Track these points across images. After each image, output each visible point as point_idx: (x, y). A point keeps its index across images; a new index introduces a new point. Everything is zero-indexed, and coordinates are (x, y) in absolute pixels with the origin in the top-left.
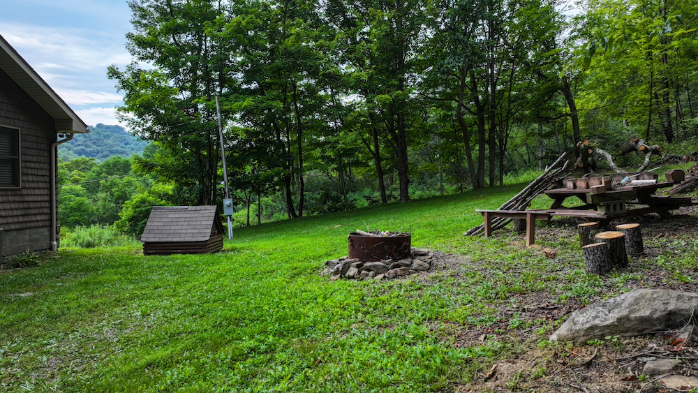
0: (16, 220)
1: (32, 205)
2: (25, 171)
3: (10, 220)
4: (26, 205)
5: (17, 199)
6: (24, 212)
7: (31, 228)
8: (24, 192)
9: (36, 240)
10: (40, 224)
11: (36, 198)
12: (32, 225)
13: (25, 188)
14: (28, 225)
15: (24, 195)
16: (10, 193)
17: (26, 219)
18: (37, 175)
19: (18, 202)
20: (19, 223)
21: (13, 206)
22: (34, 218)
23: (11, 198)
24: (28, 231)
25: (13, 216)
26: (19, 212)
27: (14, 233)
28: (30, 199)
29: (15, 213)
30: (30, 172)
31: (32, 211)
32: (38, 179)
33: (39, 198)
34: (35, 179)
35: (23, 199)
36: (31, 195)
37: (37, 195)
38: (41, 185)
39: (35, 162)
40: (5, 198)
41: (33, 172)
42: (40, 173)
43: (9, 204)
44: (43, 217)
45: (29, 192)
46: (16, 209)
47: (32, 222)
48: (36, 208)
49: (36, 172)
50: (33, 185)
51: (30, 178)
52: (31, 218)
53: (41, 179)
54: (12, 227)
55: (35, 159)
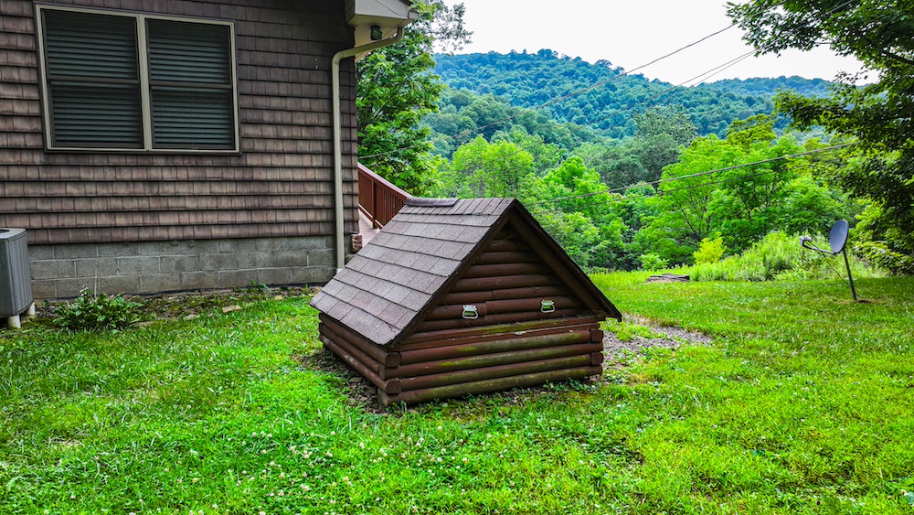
0: (227, 218)
1: (275, 189)
2: (251, 115)
3: (211, 218)
4: (255, 188)
5: (238, 174)
6: (250, 203)
7: (273, 237)
8: (251, 160)
9: (290, 263)
10: (302, 229)
11: (288, 175)
12: (276, 230)
13: (254, 152)
14: (266, 230)
15: (252, 167)
16: (209, 162)
17: (257, 218)
18: (291, 125)
19: (236, 181)
20: (234, 224)
21: (217, 189)
22: (280, 217)
23: (210, 174)
24: (265, 243)
25: (218, 210)
26: (237, 203)
27: (227, 246)
28: (270, 175)
29: (225, 203)
30: (267, 117)
31: (276, 202)
32: (295, 132)
33: (299, 175)
34: (285, 133)
35: (247, 176)
36: (272, 167)
37: (292, 168)
38: (302, 146)
39: (285, 97)
40: (193, 174)
41: (279, 117)
42: (300, 119)
43: (208, 185)
44: (311, 215)
45: (267, 161)
46: (230, 196)
47: (278, 223)
48: (289, 195)
49: (287, 118)
50: (280, 147)
51: (270, 131)
52: (272, 217)
53: (305, 133)
54: (216, 232)
55: (283, 89)
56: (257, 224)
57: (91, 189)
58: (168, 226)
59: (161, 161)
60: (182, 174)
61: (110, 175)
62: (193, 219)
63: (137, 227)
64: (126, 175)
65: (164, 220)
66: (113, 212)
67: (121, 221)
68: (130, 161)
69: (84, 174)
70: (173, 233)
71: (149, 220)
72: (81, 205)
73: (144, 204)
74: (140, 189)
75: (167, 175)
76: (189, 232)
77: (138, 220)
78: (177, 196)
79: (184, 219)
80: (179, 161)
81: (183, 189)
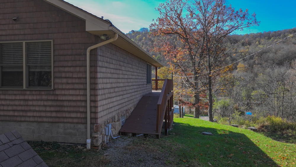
0: (49, 114)
1: (65, 104)
2: (58, 75)
3: (43, 114)
4: (58, 103)
5: (52, 98)
6: (57, 109)
8: (57, 92)
9: (71, 134)
10: (75, 120)
11: (70, 98)
12: (65, 120)
13: (58, 89)
14: (62, 120)
15: (58, 95)
16: (43, 93)
17: (59, 115)
18: (72, 78)
19: (52, 100)
20: (51, 117)
21: (46, 103)
22: (67, 115)
23: (44, 97)
24: (62, 125)
25: (46, 111)
26: (52, 109)
29: (48, 109)
30: (63, 75)
31: (66, 109)
32: (74, 81)
33: (74, 98)
34: (70, 81)
35: (56, 98)
36: (65, 95)
37: (72, 95)
38: (76, 86)
39: (70, 67)
40: (38, 97)
41: (68, 75)
42: (75, 76)
43: (43, 101)
44: (79, 115)
45: (63, 92)
46: (50, 106)
47: (66, 118)
48: (71, 106)
49: (70, 75)
50: (68, 87)
51: (64, 80)
52: (64, 115)
53: (77, 81)
54: (45, 120)
55: (69, 64)
56: (59, 117)
57: (8, 102)
58: (30, 117)
59: (28, 93)
60: (35, 98)
61: (13, 97)
62: (38, 114)
63: (21, 116)
64: (18, 97)
65: (29, 114)
66: (14, 111)
67: (16, 114)
68: (19, 92)
69: (7, 97)
70: (32, 119)
71: (24, 114)
72: (5, 108)
73: (23, 108)
74: (22, 103)
75: (30, 98)
76: (36, 119)
77: (21, 114)
78: (33, 106)
79: (35, 114)
80: (34, 93)
81: (35, 103)
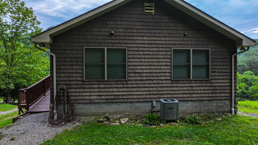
0: (207, 95)
1: (218, 88)
2: (213, 70)
3: (203, 95)
4: (213, 88)
5: (210, 85)
6: (212, 91)
7: (217, 100)
8: (213, 81)
9: (220, 106)
10: (223, 98)
11: (221, 84)
12: (218, 98)
13: (213, 79)
14: (215, 98)
15: (213, 83)
16: (203, 82)
17: (213, 95)
18: (222, 72)
19: (209, 86)
20: (208, 97)
21: (205, 88)
22: (219, 95)
23: (204, 84)
24: (215, 101)
25: (205, 93)
26: (209, 92)
27: (206, 102)
28: (217, 85)
29: (207, 92)
30: (216, 70)
31: (218, 91)
32: (223, 74)
33: (223, 85)
34: (220, 74)
35: (212, 85)
36: (217, 83)
37: (222, 83)
38: (224, 77)
39: (221, 66)
40: (200, 85)
41: (219, 70)
42: (224, 71)
43: (203, 87)
44: (226, 95)
45: (216, 81)
46: (208, 90)
47: (218, 97)
48: (221, 90)
49: (221, 71)
50: (219, 78)
51: (217, 74)
52: (217, 95)
53: (225, 74)
54: (204, 99)
55: (220, 64)
56: (213, 97)
57: (179, 88)
58: (194, 97)
59: (193, 82)
60: (198, 85)
61: (183, 85)
62: (200, 95)
63: (188, 97)
64: (186, 85)
65: (194, 95)
66: (183, 94)
67: (185, 96)
68: (187, 82)
69: (178, 85)
70: (195, 99)
71: (190, 96)
72: (177, 92)
73: (190, 92)
74: (189, 88)
75: (195, 85)
76: (199, 99)
77: (188, 95)
78: (196, 90)
79: (198, 95)
80: (197, 82)
81: (198, 88)
